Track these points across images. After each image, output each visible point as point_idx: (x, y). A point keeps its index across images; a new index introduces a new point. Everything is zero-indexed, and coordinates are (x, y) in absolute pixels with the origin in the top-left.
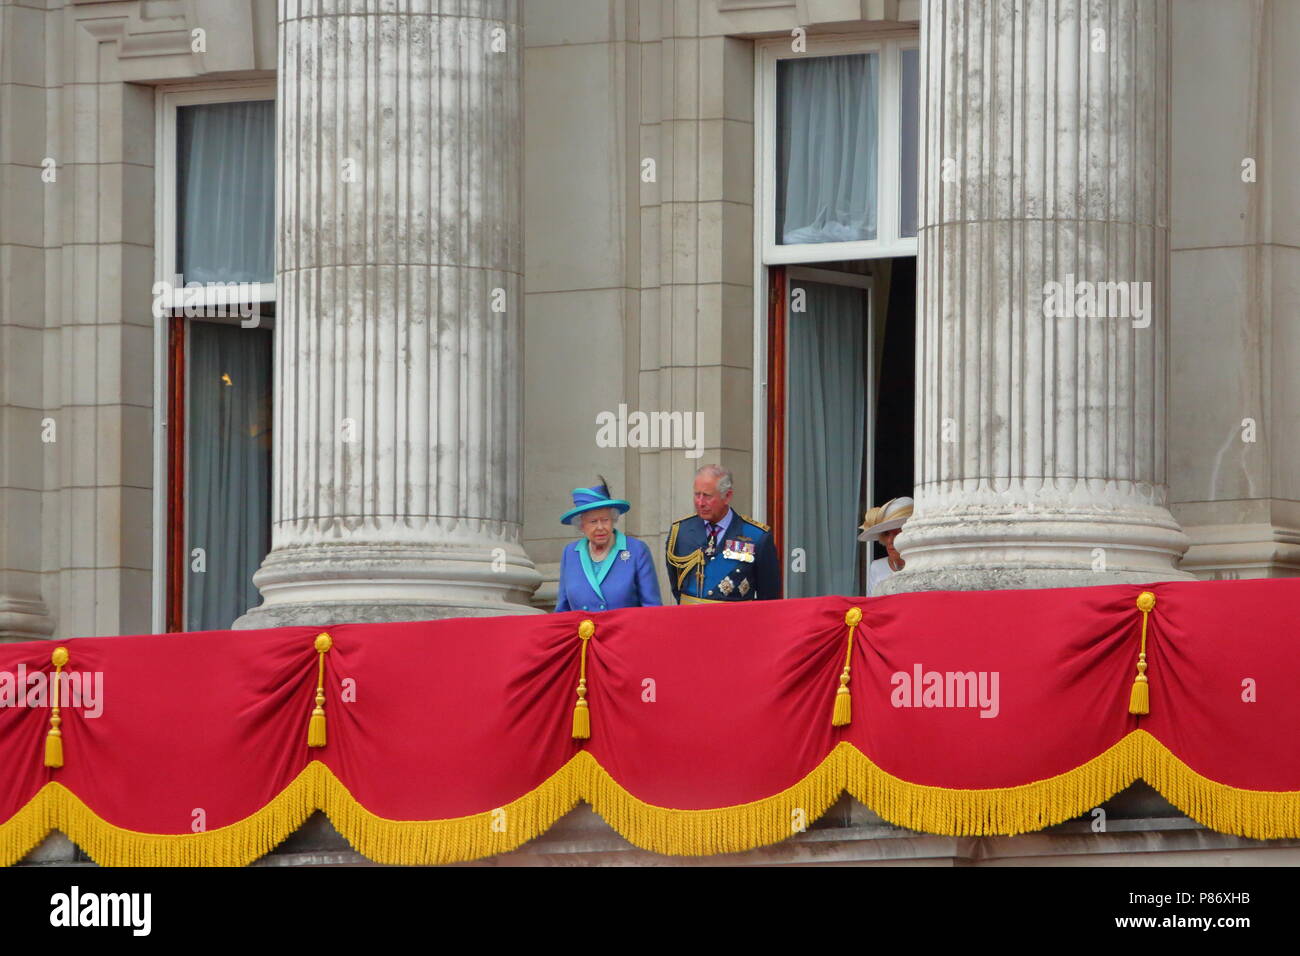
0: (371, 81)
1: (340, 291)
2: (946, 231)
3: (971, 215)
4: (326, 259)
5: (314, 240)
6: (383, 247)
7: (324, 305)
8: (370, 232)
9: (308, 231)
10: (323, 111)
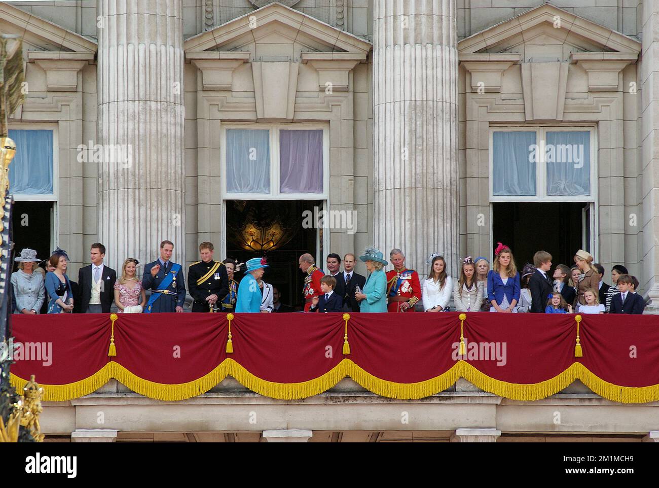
0: (159, 124)
1: (149, 197)
2: (407, 190)
3: (419, 185)
4: (143, 186)
5: (137, 179)
6: (164, 183)
7: (142, 202)
8: (159, 177)
9: (134, 175)
10: (141, 133)
